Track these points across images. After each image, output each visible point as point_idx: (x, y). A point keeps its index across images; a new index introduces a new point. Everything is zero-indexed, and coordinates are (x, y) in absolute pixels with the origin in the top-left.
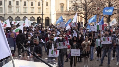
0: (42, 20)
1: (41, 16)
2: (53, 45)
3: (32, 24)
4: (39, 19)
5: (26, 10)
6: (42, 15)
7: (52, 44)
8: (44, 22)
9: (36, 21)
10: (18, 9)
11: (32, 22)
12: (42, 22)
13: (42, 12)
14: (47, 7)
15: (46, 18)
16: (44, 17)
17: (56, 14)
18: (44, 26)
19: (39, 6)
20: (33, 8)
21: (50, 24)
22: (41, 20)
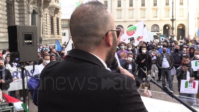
0: (173, 29)
1: (170, 23)
3: (155, 37)
4: (167, 28)
5: (145, 14)
6: (173, 20)
7: (186, 72)
8: (175, 32)
9: (161, 32)
10: (131, 12)
11: (155, 34)
12: (173, 34)
13: (173, 16)
14: (181, 7)
15: (178, 26)
16: (176, 25)
17: (198, 18)
19: (167, 7)
21: (186, 36)
22: (171, 29)
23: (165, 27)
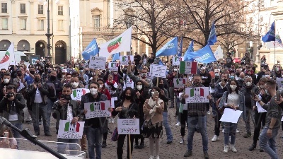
0: (49, 47)
1: (45, 39)
2: (69, 109)
3: (24, 59)
4: (41, 46)
5: (7, 24)
6: (49, 35)
8: (53, 52)
9: (33, 52)
11: (23, 54)
12: (49, 54)
13: (49, 30)
14: (60, 17)
15: (56, 45)
16: (53, 42)
17: (83, 34)
18: (53, 63)
19: (41, 16)
20: (25, 18)
21: (68, 58)
22: (46, 48)
23: (38, 44)
